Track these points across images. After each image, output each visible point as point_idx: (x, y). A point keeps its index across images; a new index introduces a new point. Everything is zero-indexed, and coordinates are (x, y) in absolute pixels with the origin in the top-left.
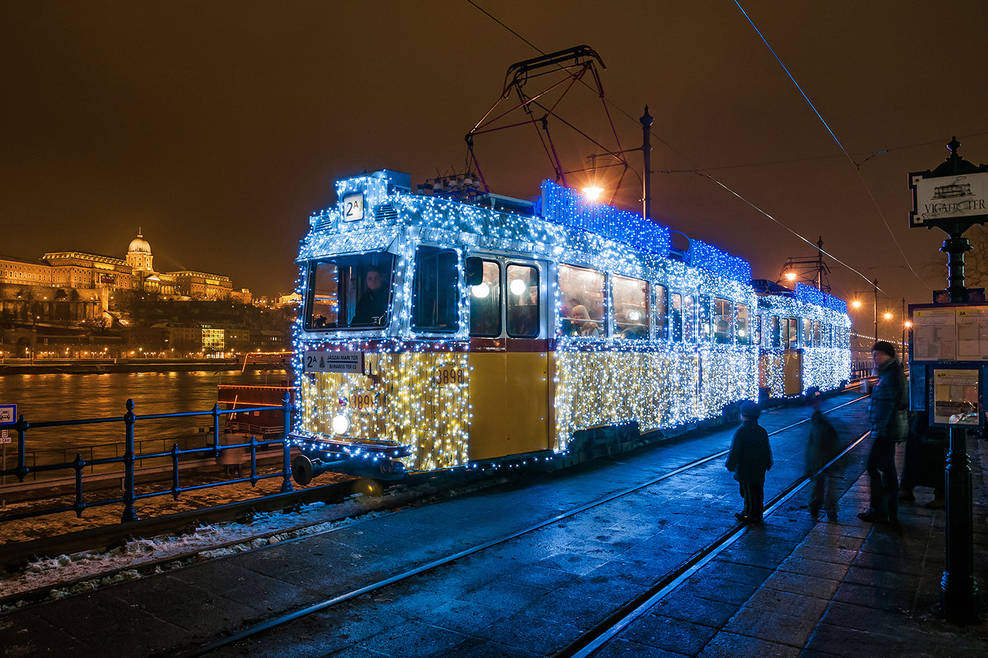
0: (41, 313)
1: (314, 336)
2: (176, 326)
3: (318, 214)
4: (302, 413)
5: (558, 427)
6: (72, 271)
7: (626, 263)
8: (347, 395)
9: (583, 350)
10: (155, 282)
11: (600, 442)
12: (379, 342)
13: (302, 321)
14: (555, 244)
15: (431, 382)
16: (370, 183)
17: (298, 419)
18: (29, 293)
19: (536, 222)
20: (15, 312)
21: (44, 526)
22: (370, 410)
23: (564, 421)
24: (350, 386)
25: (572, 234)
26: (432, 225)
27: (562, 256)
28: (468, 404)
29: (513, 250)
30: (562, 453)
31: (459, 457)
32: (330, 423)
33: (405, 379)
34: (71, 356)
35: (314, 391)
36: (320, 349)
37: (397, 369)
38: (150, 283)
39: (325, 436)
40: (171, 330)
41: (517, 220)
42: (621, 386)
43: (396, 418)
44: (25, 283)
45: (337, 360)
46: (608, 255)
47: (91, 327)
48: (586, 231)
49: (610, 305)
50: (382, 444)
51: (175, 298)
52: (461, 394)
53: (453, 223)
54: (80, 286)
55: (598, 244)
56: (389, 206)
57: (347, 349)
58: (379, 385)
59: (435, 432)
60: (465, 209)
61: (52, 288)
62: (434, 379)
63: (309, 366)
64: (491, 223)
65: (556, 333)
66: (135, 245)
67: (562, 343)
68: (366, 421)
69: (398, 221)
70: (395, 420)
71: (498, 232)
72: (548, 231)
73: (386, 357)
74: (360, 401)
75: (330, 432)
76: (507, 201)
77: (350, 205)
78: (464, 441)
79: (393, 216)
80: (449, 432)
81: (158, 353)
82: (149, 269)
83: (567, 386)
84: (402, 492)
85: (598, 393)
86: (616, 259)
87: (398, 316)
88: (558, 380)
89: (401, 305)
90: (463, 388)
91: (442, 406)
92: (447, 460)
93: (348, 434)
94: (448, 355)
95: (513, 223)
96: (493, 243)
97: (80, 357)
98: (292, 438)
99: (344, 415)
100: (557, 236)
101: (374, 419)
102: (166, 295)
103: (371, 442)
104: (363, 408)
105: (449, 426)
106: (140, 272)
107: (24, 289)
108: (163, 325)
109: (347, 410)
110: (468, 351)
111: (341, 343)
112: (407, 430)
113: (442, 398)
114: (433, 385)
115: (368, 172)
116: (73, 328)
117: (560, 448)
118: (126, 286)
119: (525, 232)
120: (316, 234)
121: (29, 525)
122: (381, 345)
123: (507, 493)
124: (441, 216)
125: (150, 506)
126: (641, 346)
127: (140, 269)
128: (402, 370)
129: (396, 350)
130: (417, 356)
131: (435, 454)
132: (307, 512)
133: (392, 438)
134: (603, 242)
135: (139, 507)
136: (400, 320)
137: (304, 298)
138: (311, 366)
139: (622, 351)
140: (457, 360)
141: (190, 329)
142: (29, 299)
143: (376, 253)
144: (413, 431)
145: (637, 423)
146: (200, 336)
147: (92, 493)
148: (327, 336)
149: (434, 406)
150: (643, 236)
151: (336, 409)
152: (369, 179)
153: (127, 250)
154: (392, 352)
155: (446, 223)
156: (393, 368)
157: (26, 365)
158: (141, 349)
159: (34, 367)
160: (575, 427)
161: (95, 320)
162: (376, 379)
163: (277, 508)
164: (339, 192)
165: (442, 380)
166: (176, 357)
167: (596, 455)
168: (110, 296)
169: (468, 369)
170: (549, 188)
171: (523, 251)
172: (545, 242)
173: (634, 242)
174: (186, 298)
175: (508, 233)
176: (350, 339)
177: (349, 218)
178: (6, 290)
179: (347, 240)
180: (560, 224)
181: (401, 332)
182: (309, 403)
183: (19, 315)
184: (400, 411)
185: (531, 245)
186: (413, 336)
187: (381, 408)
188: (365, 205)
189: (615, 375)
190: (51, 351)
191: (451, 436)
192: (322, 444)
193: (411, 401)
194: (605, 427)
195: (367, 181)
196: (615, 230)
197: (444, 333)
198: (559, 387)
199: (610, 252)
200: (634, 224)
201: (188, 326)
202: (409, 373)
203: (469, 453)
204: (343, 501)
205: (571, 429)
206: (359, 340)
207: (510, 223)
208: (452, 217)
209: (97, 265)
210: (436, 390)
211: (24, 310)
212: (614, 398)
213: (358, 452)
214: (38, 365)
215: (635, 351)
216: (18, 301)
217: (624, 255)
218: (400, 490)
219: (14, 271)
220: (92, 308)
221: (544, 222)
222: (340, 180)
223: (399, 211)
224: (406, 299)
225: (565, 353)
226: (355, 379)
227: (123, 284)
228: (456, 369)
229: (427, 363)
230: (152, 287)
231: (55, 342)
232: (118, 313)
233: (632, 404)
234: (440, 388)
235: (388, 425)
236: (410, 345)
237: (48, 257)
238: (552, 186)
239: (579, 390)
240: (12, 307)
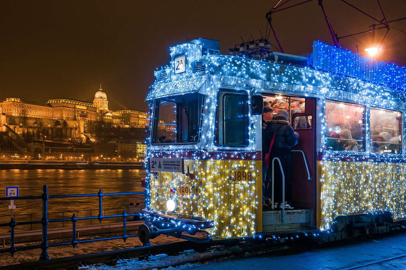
0: (47, 134)
1: (157, 148)
2: (122, 142)
3: (159, 69)
4: (150, 197)
5: (323, 213)
6: (63, 110)
7: (381, 99)
8: (175, 186)
9: (344, 160)
10: (110, 116)
11: (359, 225)
12: (193, 152)
13: (150, 139)
14: (322, 86)
15: (228, 180)
16: (189, 47)
17: (148, 201)
18: (41, 123)
19: (307, 71)
20: (33, 133)
21: (30, 258)
22: (188, 196)
23: (328, 209)
24: (177, 180)
25: (336, 79)
26: (229, 75)
27: (327, 94)
28: (255, 195)
29: (289, 91)
30: (327, 231)
31: (248, 230)
32: (165, 204)
33: (210, 177)
34: (63, 159)
35: (157, 183)
36: (160, 157)
37: (205, 170)
38: (107, 117)
39: (162, 212)
40: (119, 144)
41: (293, 70)
42: (377, 186)
43: (204, 202)
44: (38, 117)
45: (168, 164)
46: (366, 93)
47: (74, 142)
48: (348, 76)
49: (367, 129)
50: (195, 219)
51: (121, 126)
52: (250, 188)
53: (244, 73)
54: (68, 119)
55: (358, 85)
56: (200, 63)
57: (175, 156)
58: (194, 180)
59: (231, 213)
60: (254, 63)
61: (52, 120)
62: (230, 178)
63: (152, 167)
64: (273, 72)
65: (322, 148)
66: (98, 94)
67: (327, 155)
68: (186, 204)
69: (206, 72)
70: (203, 204)
71: (278, 78)
72: (317, 77)
73: (198, 162)
74: (183, 190)
75: (166, 210)
76: (287, 57)
77: (178, 63)
78: (252, 220)
79: (203, 69)
80: (241, 213)
81: (111, 158)
82: (106, 109)
83: (330, 185)
84: (219, 251)
85: (356, 191)
86: (373, 96)
87: (205, 135)
88: (324, 180)
89: (208, 128)
90: (252, 184)
91: (236, 196)
92: (240, 232)
93: (176, 211)
94: (241, 162)
95: (290, 72)
96: (274, 86)
97: (68, 160)
98: (143, 213)
99: (174, 199)
100: (323, 81)
101: (191, 202)
102: (116, 124)
103: (189, 218)
104: (185, 196)
105: (241, 209)
106: (101, 110)
107: (38, 120)
108: (115, 142)
109: (175, 196)
110: (255, 159)
111: (172, 153)
112: (211, 211)
113: (236, 191)
114: (230, 181)
115: (189, 40)
116: (64, 143)
117: (325, 227)
118: (93, 119)
119: (298, 77)
120: (158, 82)
121: (22, 256)
122: (195, 155)
123: (283, 256)
124: (236, 68)
125: (92, 249)
126: (394, 159)
127: (101, 109)
128: (208, 171)
129: (204, 158)
130: (219, 162)
131: (231, 228)
132: (153, 260)
133: (201, 216)
134: (363, 84)
135: (86, 249)
136: (207, 138)
137: (151, 123)
138: (154, 167)
139: (377, 161)
140: (247, 165)
141: (130, 145)
142: (41, 126)
143: (191, 94)
144: (216, 211)
145: (391, 213)
146: (136, 148)
147: (61, 239)
148: (164, 148)
149: (231, 196)
150: (398, 79)
151: (169, 195)
152: (189, 44)
153: (94, 98)
154: (201, 159)
155: (240, 73)
156: (202, 169)
157: (39, 164)
158: (102, 156)
159: (43, 165)
160: (337, 214)
161: (77, 138)
162: (192, 176)
163: (134, 256)
164: (172, 54)
165: (237, 178)
166: (122, 160)
167: (357, 233)
168: (85, 124)
169: (256, 171)
170: (319, 48)
171: (296, 92)
172: (314, 85)
173: (390, 83)
174: (127, 126)
175: (285, 79)
176: (177, 150)
177: (177, 72)
178: (28, 121)
179: (175, 86)
180: (327, 72)
181: (207, 146)
182: (154, 191)
183: (35, 135)
184: (206, 198)
185: (303, 87)
186: (216, 148)
187: (195, 195)
188: (186, 62)
189: (371, 178)
190: (52, 156)
191: (242, 216)
192: (160, 218)
193: (214, 192)
194: (363, 215)
195: (188, 47)
196: (374, 76)
197: (238, 147)
198: (324, 186)
199: (368, 91)
200: (390, 71)
201: (128, 143)
202: (213, 173)
203: (256, 227)
204: (178, 254)
205: (333, 215)
206: (182, 151)
207: (288, 72)
208: (244, 69)
209: (77, 107)
210: (232, 185)
211: (38, 132)
212: (370, 194)
213: (179, 224)
214: (45, 164)
215: (388, 161)
216: (35, 128)
217: (380, 93)
218: (218, 249)
219: (32, 110)
220: (75, 132)
221: (314, 71)
222: (172, 46)
223: (207, 66)
224: (211, 124)
225: (330, 162)
226: (180, 177)
227: (92, 118)
228: (246, 171)
229: (226, 166)
230: (108, 119)
231: (54, 151)
232: (89, 135)
233: (385, 200)
234: (235, 184)
235: (199, 207)
236: (213, 155)
237: (51, 102)
238: (321, 45)
239: (340, 188)
240: (32, 131)
